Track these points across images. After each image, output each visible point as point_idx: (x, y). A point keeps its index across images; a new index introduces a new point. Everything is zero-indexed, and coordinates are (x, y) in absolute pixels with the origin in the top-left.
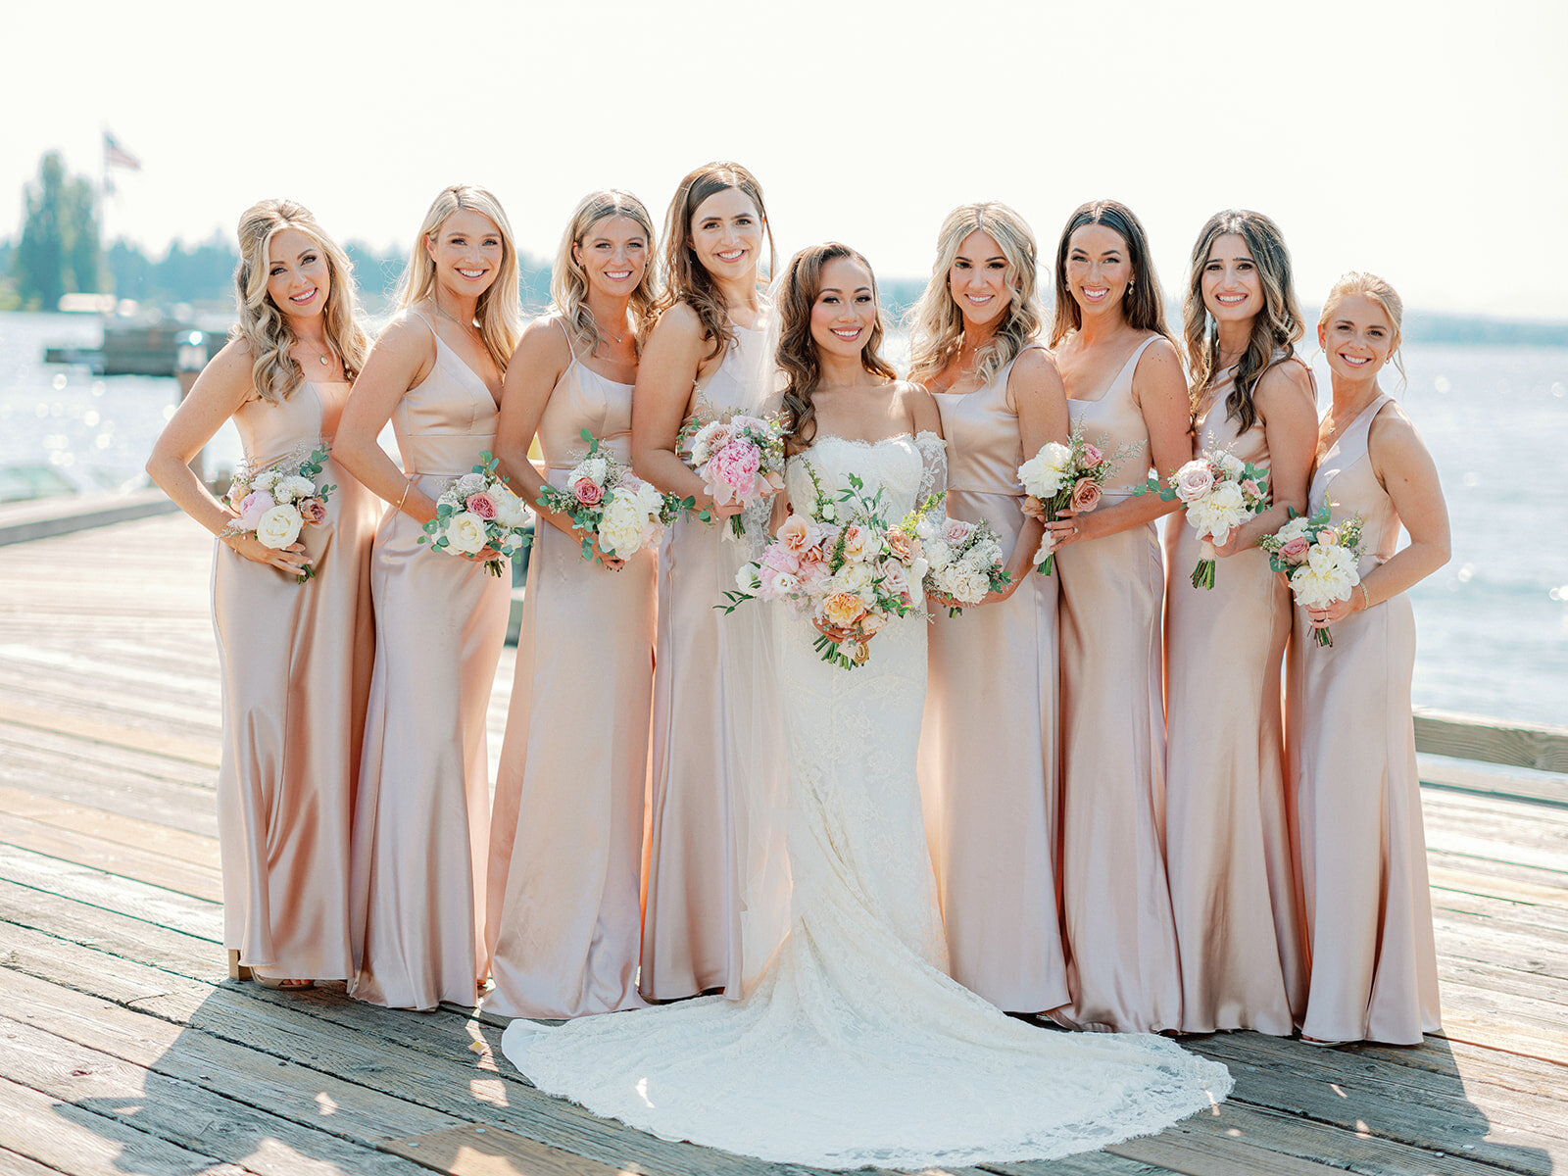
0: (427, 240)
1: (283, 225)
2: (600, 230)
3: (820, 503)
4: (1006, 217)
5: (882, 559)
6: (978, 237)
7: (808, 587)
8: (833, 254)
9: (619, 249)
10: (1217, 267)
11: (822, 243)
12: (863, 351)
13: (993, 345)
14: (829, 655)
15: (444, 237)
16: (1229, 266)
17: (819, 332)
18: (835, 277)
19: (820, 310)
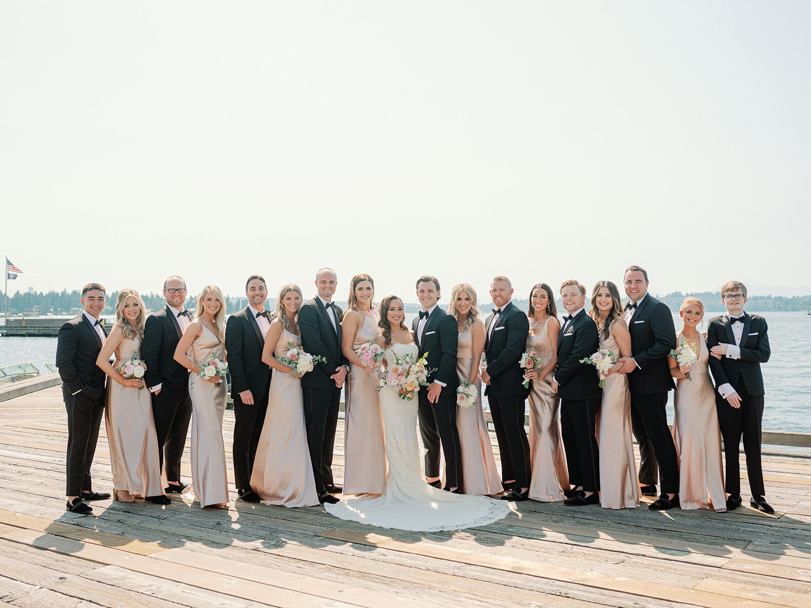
0: (202, 299)
1: (130, 295)
2: (288, 295)
3: (397, 360)
4: (469, 287)
5: (417, 372)
6: (463, 292)
7: (401, 383)
8: (394, 298)
9: (293, 300)
10: (600, 296)
11: (389, 295)
12: (400, 323)
13: (468, 319)
14: (404, 398)
15: (206, 299)
16: (604, 295)
17: (389, 318)
18: (393, 304)
19: (390, 312)
